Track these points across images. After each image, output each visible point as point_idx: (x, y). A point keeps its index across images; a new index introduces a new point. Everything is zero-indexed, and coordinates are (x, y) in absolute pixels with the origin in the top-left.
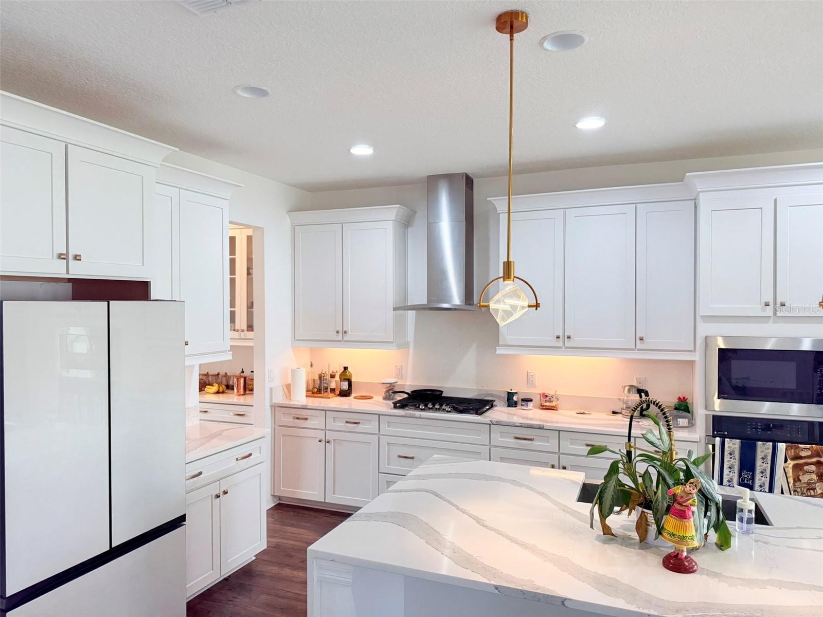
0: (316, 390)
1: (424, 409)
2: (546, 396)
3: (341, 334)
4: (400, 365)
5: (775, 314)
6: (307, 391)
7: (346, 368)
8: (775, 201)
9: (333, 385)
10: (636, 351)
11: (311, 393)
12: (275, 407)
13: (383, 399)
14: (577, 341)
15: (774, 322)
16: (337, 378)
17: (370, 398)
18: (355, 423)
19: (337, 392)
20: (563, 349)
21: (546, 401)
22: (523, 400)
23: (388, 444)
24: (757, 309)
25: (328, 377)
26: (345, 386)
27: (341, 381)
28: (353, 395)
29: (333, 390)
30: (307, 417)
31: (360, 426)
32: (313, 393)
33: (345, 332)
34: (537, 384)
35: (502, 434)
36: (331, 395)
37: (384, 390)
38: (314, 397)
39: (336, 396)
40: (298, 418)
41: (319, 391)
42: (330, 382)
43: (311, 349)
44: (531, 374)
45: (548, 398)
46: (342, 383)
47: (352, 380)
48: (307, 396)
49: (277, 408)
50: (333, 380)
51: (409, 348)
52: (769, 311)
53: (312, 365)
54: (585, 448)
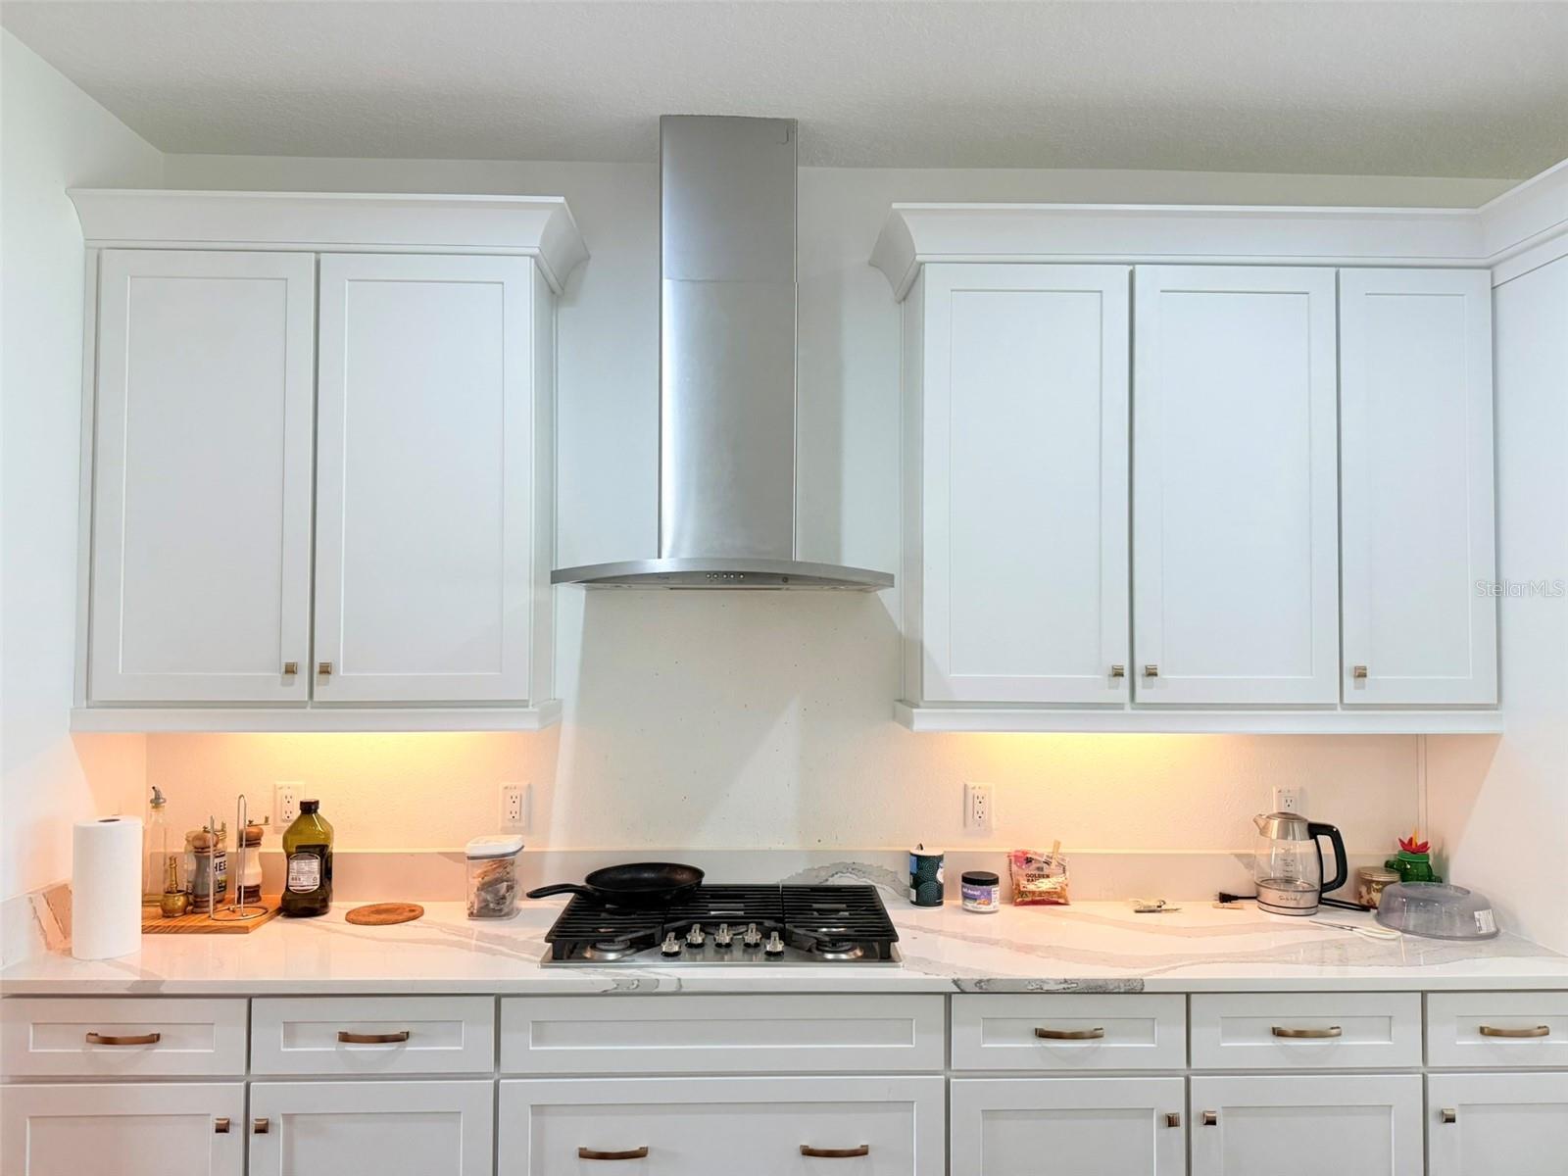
0: (180, 901)
1: (676, 954)
2: (1029, 861)
3: (302, 677)
4: (526, 783)
6: (146, 903)
7: (309, 808)
9: (251, 875)
11: (160, 911)
13: (471, 914)
14: (1175, 683)
16: (273, 844)
17: (413, 914)
18: (383, 1039)
19: (273, 898)
20: (1131, 709)
21: (1031, 878)
22: (969, 880)
23: (538, 1110)
25: (231, 845)
26: (306, 875)
27: (289, 856)
28: (338, 907)
29: (252, 893)
30: (155, 1030)
31: (410, 1047)
32: (168, 914)
33: (325, 670)
34: (994, 822)
35: (993, 1027)
36: (248, 915)
37: (476, 882)
38: (177, 930)
39: (271, 918)
40: (109, 1041)
41: (196, 902)
42: (240, 861)
43: (153, 739)
44: (977, 792)
45: (1034, 865)
46: (294, 864)
47: (334, 851)
48: (146, 930)
50: (253, 853)
51: (556, 717)
53: (157, 802)
54: (1272, 1042)
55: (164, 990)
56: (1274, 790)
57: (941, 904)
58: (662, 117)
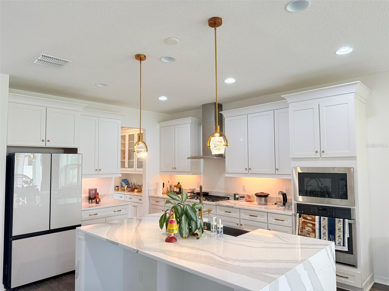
1: (196, 199)
2: (249, 196)
3: (174, 169)
4: (198, 182)
5: (321, 156)
8: (319, 105)
10: (276, 175)
12: (150, 197)
14: (253, 171)
15: (321, 160)
20: (249, 174)
21: (248, 198)
22: (241, 197)
24: (313, 155)
25: (173, 187)
26: (178, 190)
29: (175, 192)
30: (159, 201)
34: (246, 191)
35: (220, 210)
40: (157, 202)
42: (174, 189)
44: (245, 186)
47: (182, 188)
49: (151, 198)
50: (176, 188)
51: (201, 175)
52: (318, 155)
54: (249, 216)
55: (159, 197)
56: (285, 188)
57: (238, 200)
58: (202, 105)
